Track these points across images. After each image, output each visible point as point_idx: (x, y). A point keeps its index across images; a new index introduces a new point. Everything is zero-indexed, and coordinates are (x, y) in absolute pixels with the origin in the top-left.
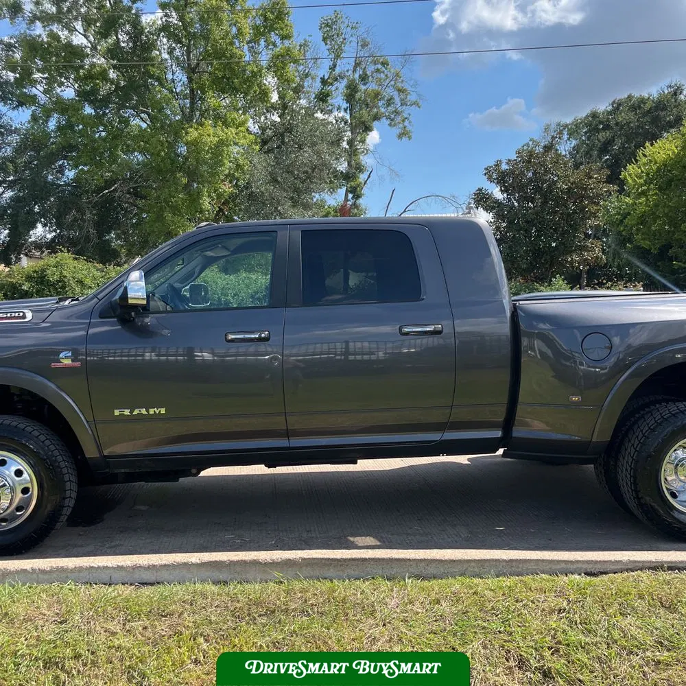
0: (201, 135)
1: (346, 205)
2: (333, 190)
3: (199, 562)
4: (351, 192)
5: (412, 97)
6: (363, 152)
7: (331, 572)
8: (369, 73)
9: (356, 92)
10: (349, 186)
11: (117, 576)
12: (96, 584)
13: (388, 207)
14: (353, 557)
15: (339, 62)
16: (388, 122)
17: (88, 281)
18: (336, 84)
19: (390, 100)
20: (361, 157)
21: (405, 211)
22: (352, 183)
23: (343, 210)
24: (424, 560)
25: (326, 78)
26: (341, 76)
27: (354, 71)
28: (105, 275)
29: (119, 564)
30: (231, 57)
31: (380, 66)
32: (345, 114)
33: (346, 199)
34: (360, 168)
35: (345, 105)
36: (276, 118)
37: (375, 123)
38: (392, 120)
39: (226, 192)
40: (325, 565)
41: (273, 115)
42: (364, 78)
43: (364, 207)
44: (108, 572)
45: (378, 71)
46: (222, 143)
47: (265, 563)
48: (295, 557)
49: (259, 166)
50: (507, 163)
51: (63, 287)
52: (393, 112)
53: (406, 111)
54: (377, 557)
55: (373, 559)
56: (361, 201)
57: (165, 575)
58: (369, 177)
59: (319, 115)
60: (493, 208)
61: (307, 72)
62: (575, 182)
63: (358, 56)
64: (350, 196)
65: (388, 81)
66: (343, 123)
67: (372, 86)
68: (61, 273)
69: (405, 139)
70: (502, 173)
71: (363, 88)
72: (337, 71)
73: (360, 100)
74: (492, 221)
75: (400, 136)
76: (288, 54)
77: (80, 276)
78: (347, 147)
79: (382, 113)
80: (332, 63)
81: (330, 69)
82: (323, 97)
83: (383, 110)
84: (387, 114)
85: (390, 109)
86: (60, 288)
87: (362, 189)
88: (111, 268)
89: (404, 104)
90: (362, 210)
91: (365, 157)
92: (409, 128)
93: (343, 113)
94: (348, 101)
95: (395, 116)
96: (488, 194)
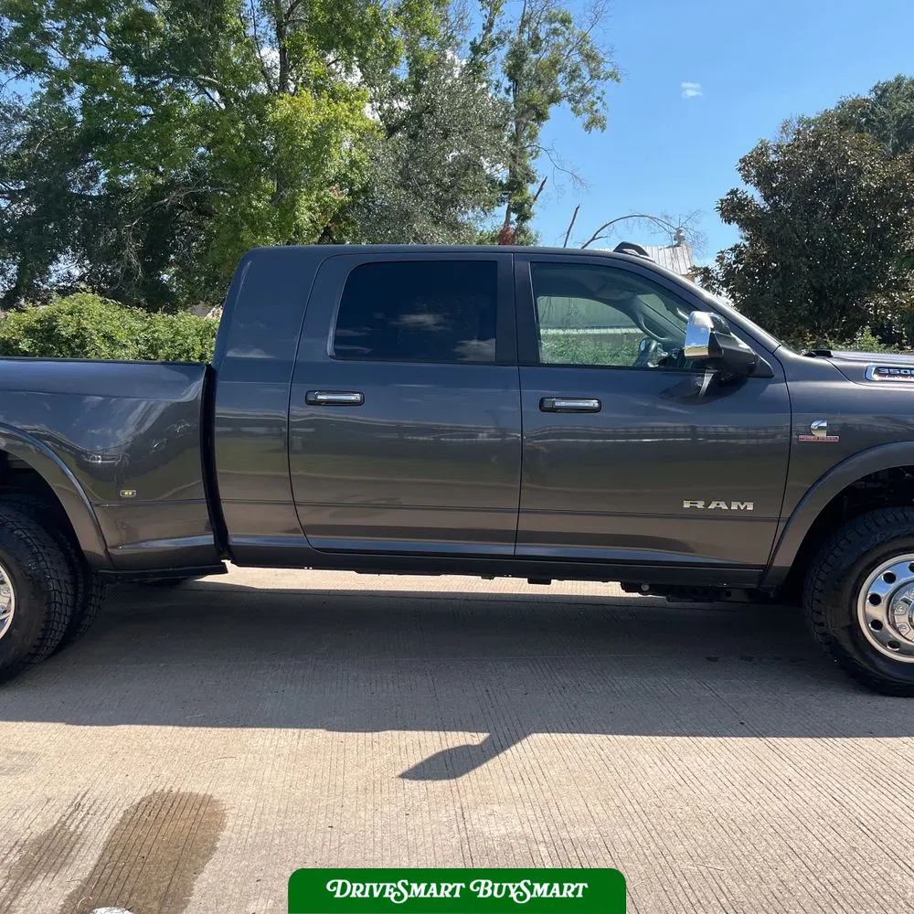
0: (296, 110)
1: (508, 229)
2: (489, 209)
4: (515, 211)
5: (607, 68)
6: (531, 155)
8: (542, 36)
9: (524, 64)
10: (512, 201)
13: (568, 233)
15: (497, 19)
16: (572, 105)
17: (121, 336)
18: (494, 52)
19: (574, 71)
20: (528, 162)
21: (593, 239)
22: (517, 198)
23: (503, 237)
25: (478, 43)
26: (501, 40)
27: (521, 32)
28: (148, 328)
31: (558, 25)
32: (506, 96)
33: (508, 221)
34: (529, 177)
35: (506, 83)
37: (552, 109)
38: (577, 102)
39: (334, 201)
42: (535, 43)
43: (534, 233)
45: (555, 32)
46: (329, 124)
49: (384, 160)
51: (82, 346)
52: (579, 91)
53: (601, 86)
56: (529, 224)
58: (541, 189)
64: (514, 216)
65: (569, 48)
67: (546, 54)
68: (79, 323)
69: (596, 131)
70: (767, 166)
71: (533, 57)
72: (495, 31)
73: (528, 74)
74: (747, 244)
75: (588, 127)
77: (108, 328)
79: (563, 92)
80: (487, 20)
81: (484, 29)
83: (563, 88)
84: (570, 93)
85: (575, 84)
86: (77, 347)
87: (531, 206)
88: (158, 316)
89: (595, 76)
90: (531, 237)
91: (533, 161)
92: (602, 112)
93: (502, 95)
94: (511, 78)
95: (582, 95)
96: (746, 199)
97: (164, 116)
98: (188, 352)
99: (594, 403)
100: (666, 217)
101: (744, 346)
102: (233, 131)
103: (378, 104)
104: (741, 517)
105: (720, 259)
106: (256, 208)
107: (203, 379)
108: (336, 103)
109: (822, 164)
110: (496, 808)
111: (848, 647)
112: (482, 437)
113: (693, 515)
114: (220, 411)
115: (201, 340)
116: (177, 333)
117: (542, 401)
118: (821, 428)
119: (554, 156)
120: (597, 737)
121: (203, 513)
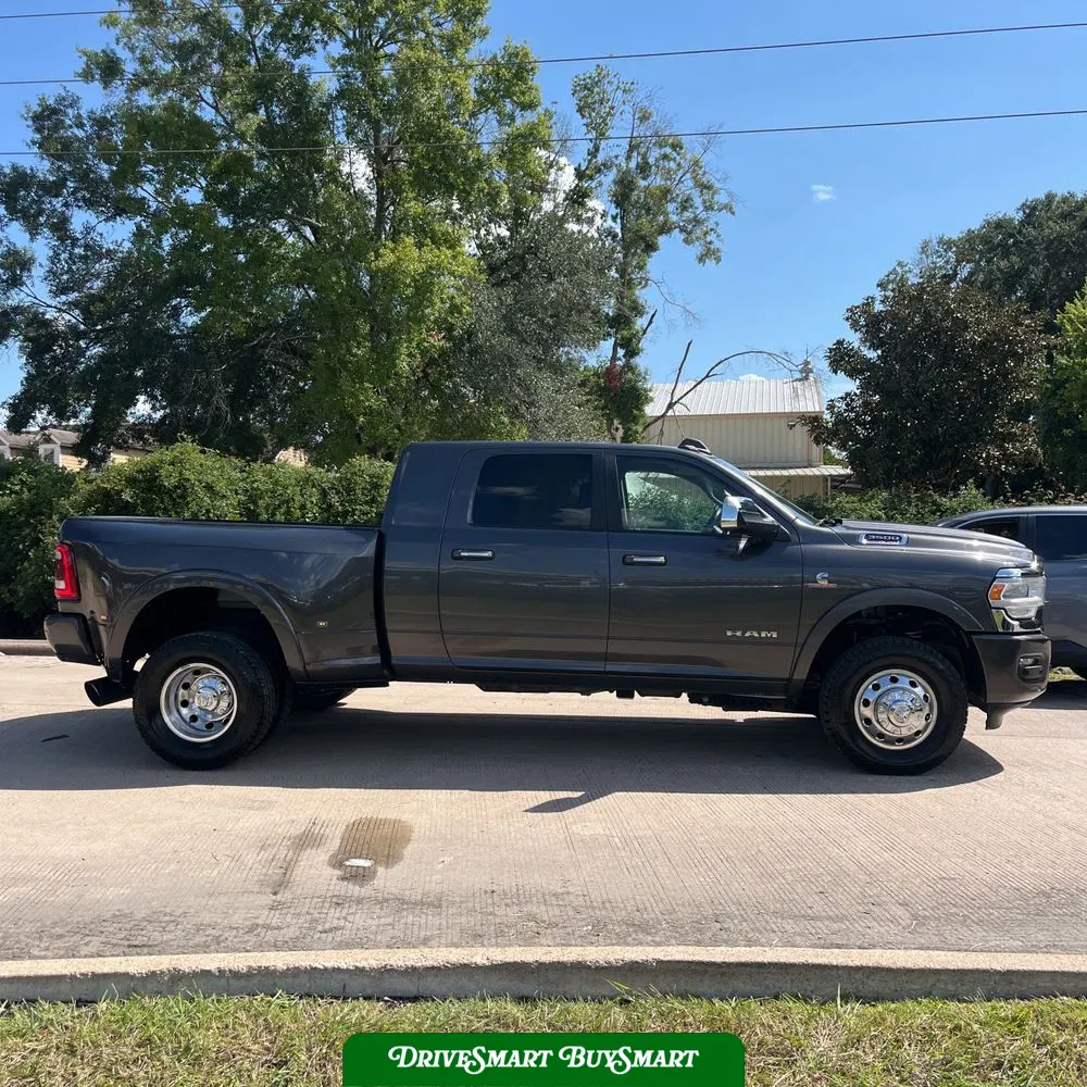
0: (399, 259)
1: (615, 366)
2: (592, 344)
3: (487, 963)
4: (622, 346)
5: (721, 198)
6: (640, 283)
7: (707, 986)
8: (651, 161)
9: (632, 190)
10: (619, 336)
11: (354, 985)
12: (322, 998)
14: (743, 960)
15: (603, 144)
16: (683, 236)
17: (221, 486)
18: (600, 178)
19: (686, 201)
20: (637, 292)
21: (707, 376)
22: (625, 333)
23: (609, 374)
24: (860, 968)
25: (583, 168)
26: (607, 166)
27: (629, 158)
28: (247, 478)
29: (358, 964)
30: (446, 137)
31: (668, 150)
32: (613, 225)
33: (614, 358)
34: (637, 309)
35: (614, 211)
36: (504, 232)
37: (662, 240)
38: (689, 233)
39: (434, 347)
40: (695, 972)
41: (500, 226)
42: (644, 169)
43: (643, 370)
44: (340, 977)
45: (665, 157)
47: (597, 968)
48: (645, 958)
50: (882, 302)
51: (183, 497)
52: (691, 221)
53: (714, 217)
54: (782, 960)
55: (776, 964)
56: (637, 360)
57: (431, 984)
58: (650, 322)
59: (572, 227)
60: (861, 372)
61: (551, 159)
62: (994, 332)
63: (635, 134)
64: (621, 352)
65: (680, 173)
66: (609, 238)
67: (656, 181)
68: (181, 473)
69: (710, 263)
70: (874, 316)
71: (642, 183)
72: (601, 158)
73: (637, 202)
74: (858, 392)
75: (701, 259)
76: (531, 134)
77: (210, 479)
78: (616, 275)
79: (674, 223)
80: (592, 145)
81: (589, 154)
82: (577, 198)
83: (674, 218)
84: (681, 224)
85: (688, 214)
86: (179, 497)
87: (639, 341)
88: (255, 466)
89: (709, 208)
90: (640, 375)
91: (643, 291)
92: (717, 244)
93: (610, 222)
94: (618, 204)
95: (694, 226)
96: (852, 349)
97: (260, 259)
98: (288, 502)
99: (662, 559)
100: (786, 353)
101: (769, 519)
102: (334, 279)
103: (475, 232)
104: (768, 642)
105: (831, 407)
106: (355, 355)
107: (375, 541)
108: (439, 249)
109: (927, 316)
110: (588, 824)
111: (845, 736)
112: (586, 584)
113: (734, 641)
114: (388, 564)
115: (301, 490)
116: (276, 483)
117: (624, 558)
118: (823, 578)
119: (664, 290)
120: (661, 794)
121: (373, 639)
